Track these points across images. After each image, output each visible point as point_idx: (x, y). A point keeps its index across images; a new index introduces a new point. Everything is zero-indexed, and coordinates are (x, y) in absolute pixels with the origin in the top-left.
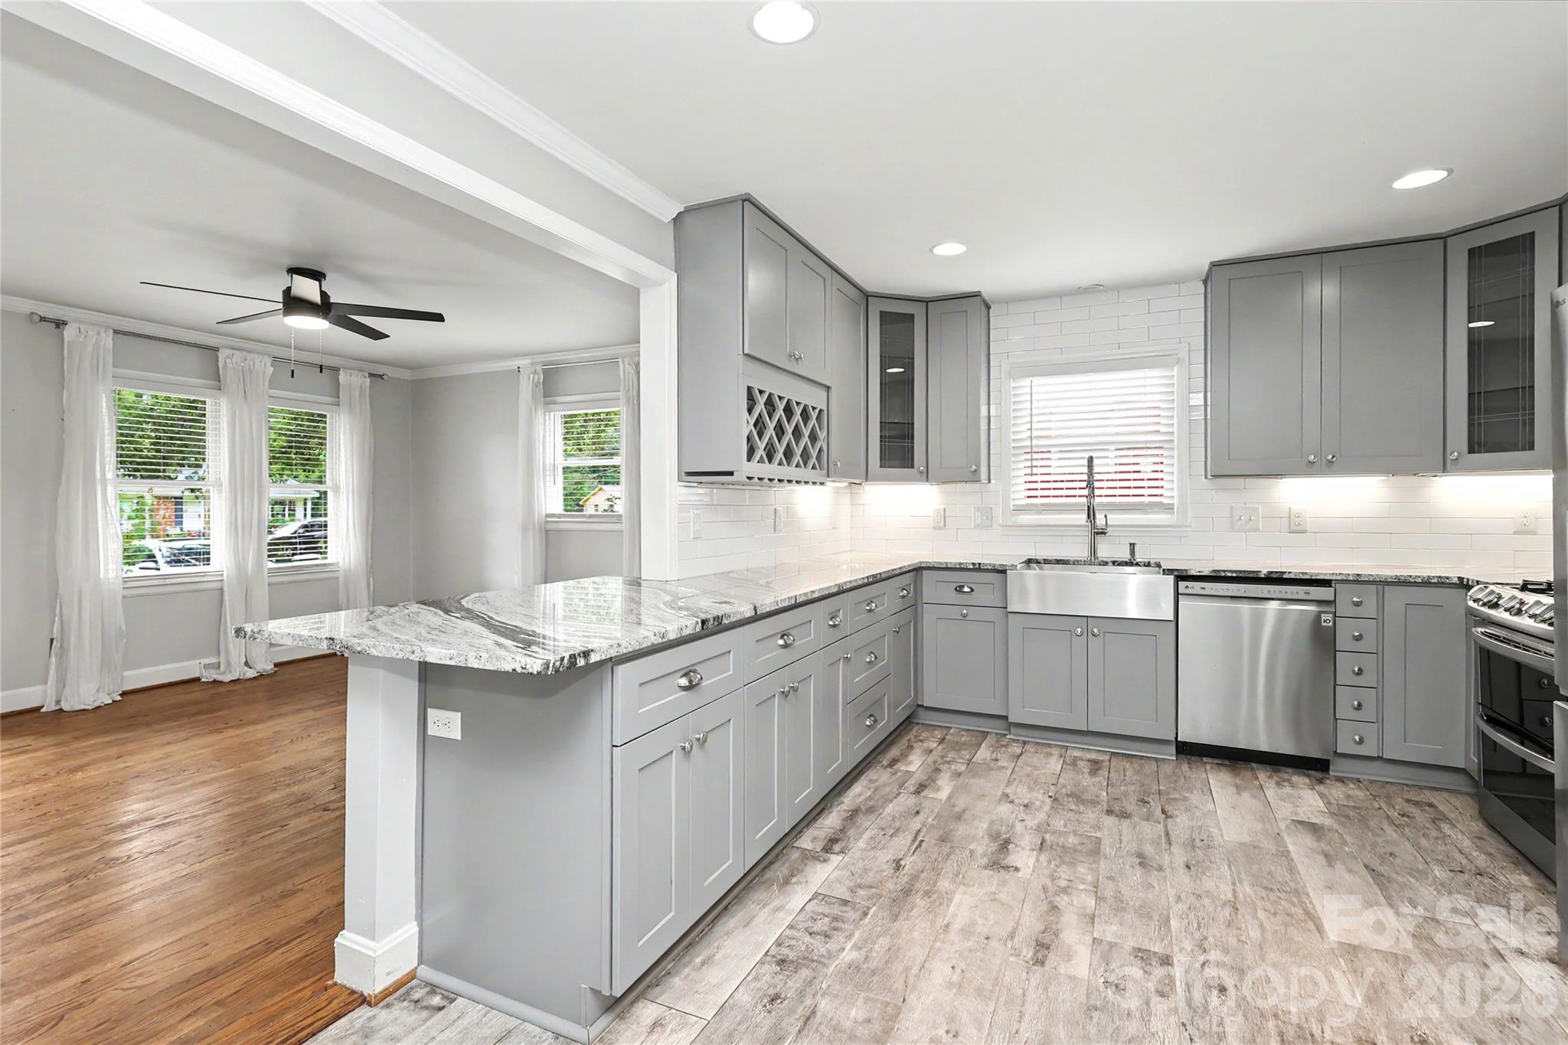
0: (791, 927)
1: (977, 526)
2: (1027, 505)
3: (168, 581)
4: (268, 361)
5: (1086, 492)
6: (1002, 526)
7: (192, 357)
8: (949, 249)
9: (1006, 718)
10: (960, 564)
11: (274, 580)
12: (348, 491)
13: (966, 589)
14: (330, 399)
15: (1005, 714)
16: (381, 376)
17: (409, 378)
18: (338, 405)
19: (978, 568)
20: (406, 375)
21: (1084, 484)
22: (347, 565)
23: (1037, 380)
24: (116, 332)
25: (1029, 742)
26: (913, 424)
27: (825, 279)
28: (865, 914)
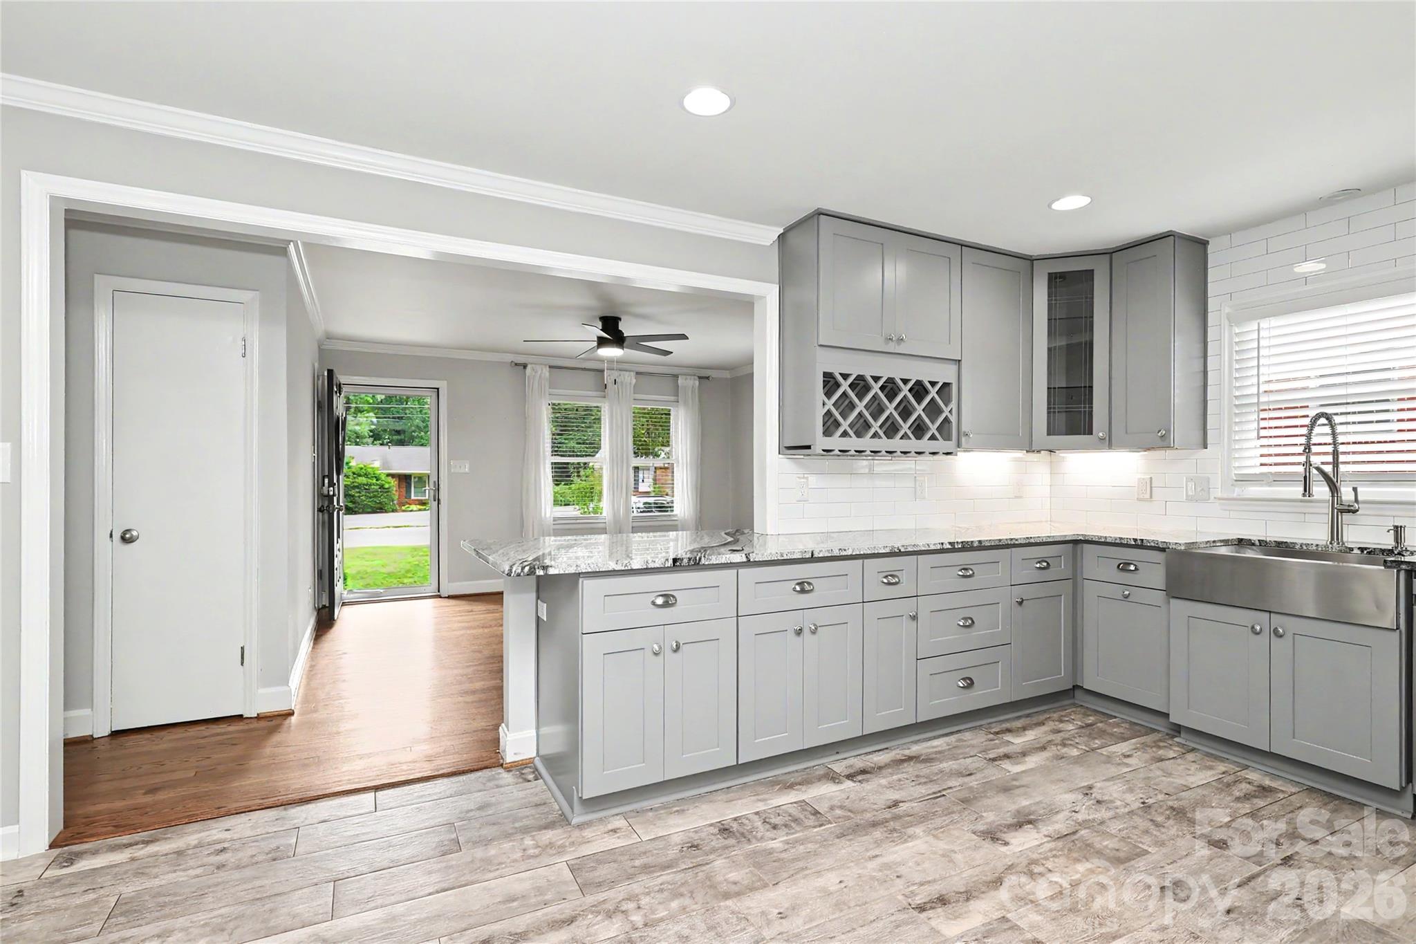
0: (757, 813)
1: (1190, 499)
2: (1262, 474)
3: (578, 521)
4: (633, 374)
5: (1303, 459)
6: (1220, 499)
7: (590, 378)
8: (1071, 202)
9: (1167, 715)
10: (1121, 539)
11: (635, 524)
12: (683, 463)
13: (1132, 568)
14: (672, 398)
15: (1167, 712)
16: (708, 378)
17: (729, 376)
18: (678, 402)
19: (1140, 545)
20: (727, 375)
21: (1300, 450)
22: (682, 515)
23: (1264, 324)
24: (550, 367)
25: (1199, 750)
26: (1091, 387)
27: (949, 258)
28: (821, 825)
